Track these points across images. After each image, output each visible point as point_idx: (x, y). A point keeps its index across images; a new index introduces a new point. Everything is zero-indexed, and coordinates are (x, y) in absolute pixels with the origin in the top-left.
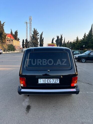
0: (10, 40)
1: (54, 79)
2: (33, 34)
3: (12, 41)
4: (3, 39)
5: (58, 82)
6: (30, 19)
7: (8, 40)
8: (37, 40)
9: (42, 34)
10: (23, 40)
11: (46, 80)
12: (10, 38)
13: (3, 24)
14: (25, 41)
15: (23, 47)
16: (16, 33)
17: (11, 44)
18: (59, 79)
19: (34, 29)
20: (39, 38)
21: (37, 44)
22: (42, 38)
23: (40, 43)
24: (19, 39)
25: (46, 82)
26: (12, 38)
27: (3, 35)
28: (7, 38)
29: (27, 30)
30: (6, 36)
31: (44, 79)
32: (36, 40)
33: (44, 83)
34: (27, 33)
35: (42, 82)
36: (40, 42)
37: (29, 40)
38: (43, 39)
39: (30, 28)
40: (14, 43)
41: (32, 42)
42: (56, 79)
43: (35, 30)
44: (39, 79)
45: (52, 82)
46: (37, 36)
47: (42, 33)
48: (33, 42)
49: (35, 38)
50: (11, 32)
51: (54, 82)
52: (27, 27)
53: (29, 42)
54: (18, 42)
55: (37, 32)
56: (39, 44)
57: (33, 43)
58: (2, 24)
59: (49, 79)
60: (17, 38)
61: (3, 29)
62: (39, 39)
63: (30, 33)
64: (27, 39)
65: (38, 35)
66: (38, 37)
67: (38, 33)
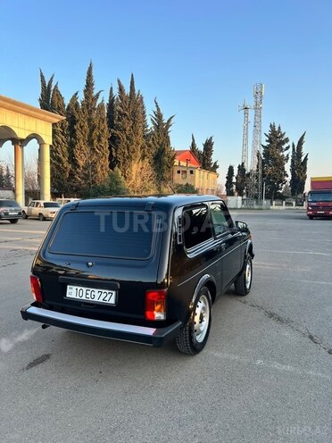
0: (185, 172)
1: (103, 291)
2: (266, 144)
3: (192, 172)
4: (165, 167)
5: (112, 301)
6: (258, 95)
7: (179, 172)
8: (279, 163)
9: (301, 143)
10: (231, 169)
11: (85, 289)
12: (185, 164)
13: (169, 121)
14: (236, 172)
15: (230, 193)
16: (208, 145)
17: (187, 185)
18: (114, 293)
19: (272, 127)
20: (290, 158)
21: (281, 181)
22: (303, 158)
23: (293, 174)
24: (218, 167)
25: (84, 298)
26: (194, 164)
27: (165, 156)
28: (176, 163)
29: (247, 134)
30: (174, 158)
31: (79, 288)
32: (275, 165)
33: (78, 297)
34: (245, 145)
35: (73, 296)
36: (293, 171)
37: (251, 166)
38: (306, 159)
39: (257, 125)
40: (197, 180)
41: (260, 172)
42: (108, 292)
43: (277, 129)
44: (68, 287)
45: (96, 299)
46: (282, 150)
47: (302, 138)
48: (263, 172)
49: (274, 159)
50: (193, 144)
51: (101, 300)
52: (247, 122)
53: (249, 175)
54: (212, 175)
55: (282, 135)
56: (289, 179)
57: (264, 176)
58: (165, 121)
59: (91, 290)
60: (210, 164)
61: (168, 138)
62: (290, 161)
63: (255, 142)
64: (243, 164)
65: (284, 147)
66: (285, 153)
67: (287, 140)
